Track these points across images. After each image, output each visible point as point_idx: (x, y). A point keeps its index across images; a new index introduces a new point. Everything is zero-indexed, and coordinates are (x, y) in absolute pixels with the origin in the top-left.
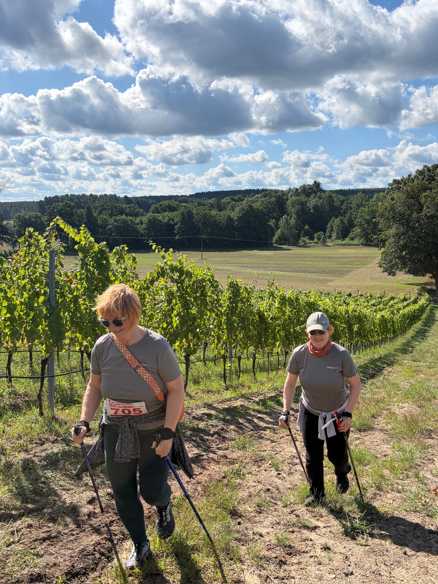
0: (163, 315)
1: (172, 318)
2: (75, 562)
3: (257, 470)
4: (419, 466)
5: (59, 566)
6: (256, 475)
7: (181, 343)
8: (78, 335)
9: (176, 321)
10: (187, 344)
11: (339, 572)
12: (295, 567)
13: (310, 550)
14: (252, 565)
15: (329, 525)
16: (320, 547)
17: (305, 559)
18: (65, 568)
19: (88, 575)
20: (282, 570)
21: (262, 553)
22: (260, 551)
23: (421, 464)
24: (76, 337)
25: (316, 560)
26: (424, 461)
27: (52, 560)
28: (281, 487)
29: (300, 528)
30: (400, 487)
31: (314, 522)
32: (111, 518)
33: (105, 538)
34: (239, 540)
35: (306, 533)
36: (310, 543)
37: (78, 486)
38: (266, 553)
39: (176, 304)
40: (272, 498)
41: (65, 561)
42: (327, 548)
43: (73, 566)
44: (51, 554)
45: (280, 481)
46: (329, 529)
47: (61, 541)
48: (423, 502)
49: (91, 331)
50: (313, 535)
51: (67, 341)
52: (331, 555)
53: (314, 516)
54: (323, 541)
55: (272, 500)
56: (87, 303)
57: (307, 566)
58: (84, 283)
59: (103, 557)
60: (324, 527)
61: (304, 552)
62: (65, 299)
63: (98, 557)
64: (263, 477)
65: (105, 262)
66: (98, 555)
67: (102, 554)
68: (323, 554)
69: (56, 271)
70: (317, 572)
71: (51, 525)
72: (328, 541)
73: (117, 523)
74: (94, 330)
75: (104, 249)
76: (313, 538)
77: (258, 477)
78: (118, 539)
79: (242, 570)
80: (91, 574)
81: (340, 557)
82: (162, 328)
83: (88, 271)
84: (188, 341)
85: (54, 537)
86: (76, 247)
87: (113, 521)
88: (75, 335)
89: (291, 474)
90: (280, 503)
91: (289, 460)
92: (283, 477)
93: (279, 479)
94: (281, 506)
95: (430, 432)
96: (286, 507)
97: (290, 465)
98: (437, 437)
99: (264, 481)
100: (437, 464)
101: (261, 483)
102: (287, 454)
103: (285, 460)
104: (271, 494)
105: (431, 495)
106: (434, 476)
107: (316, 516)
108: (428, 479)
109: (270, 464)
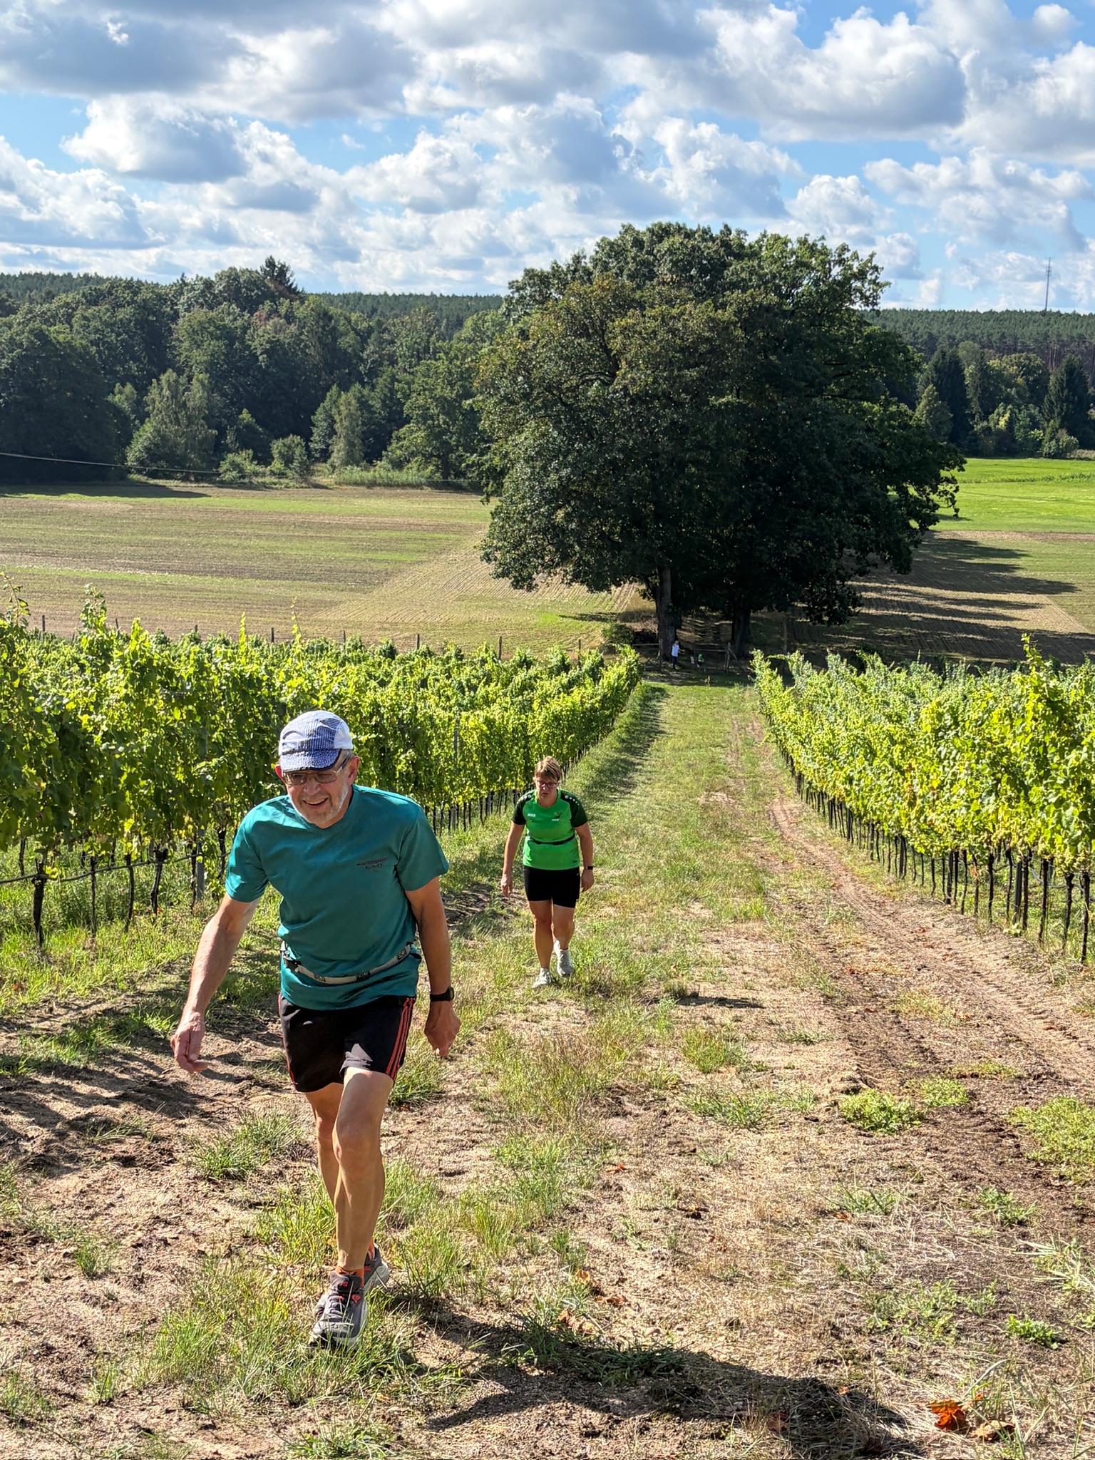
3: (16, 1280)
4: (575, 1210)
6: (11, 1300)
23: (582, 1205)
26: (590, 1194)
28: (97, 1334)
30: (506, 1290)
40: (62, 1375)
45: (97, 1310)
48: (573, 1332)
53: (206, 1427)
64: (34, 1304)
77: (15, 1305)
89: (139, 1282)
90: (89, 1393)
91: (139, 1234)
92: (110, 1297)
93: (95, 1305)
94: (90, 1401)
95: (617, 1093)
96: (109, 1403)
97: (141, 1250)
98: (638, 1110)
99: (34, 1320)
100: (628, 1199)
101: (24, 1326)
102: (133, 1211)
103: (125, 1235)
104: (61, 1360)
105: (600, 1307)
106: (616, 1241)
107: (213, 1427)
108: (598, 1251)
109: (66, 1255)
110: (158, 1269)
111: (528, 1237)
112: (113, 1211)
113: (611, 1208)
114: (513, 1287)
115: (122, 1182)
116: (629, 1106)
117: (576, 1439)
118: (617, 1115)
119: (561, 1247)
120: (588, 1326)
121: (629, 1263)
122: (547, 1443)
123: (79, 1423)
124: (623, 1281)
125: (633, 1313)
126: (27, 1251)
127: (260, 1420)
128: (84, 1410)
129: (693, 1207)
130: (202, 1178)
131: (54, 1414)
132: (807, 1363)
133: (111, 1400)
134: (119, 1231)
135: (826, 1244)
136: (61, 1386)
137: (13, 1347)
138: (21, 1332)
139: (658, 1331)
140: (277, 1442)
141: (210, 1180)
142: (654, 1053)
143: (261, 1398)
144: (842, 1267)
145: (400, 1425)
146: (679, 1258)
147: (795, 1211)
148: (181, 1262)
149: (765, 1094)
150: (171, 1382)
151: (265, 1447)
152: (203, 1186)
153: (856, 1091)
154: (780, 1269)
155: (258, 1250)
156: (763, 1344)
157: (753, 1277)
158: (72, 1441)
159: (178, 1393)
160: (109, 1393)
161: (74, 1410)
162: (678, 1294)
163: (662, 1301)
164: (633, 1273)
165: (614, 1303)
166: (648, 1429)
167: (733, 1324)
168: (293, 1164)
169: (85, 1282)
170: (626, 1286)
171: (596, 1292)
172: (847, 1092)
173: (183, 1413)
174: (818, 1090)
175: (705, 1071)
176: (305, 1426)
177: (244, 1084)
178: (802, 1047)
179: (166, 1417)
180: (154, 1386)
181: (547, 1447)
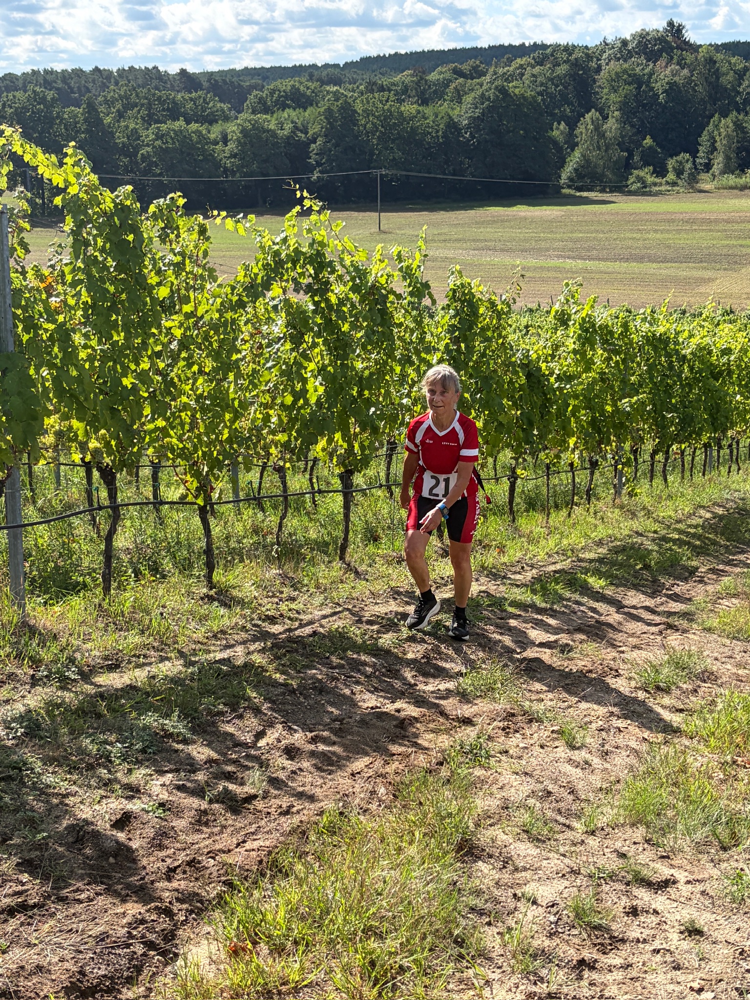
0: (282, 373)
1: (305, 381)
2: (86, 964)
3: (521, 745)
5: (49, 972)
6: (520, 758)
7: (330, 441)
8: (75, 424)
9: (316, 389)
10: (345, 445)
11: (723, 985)
12: (618, 975)
13: (654, 936)
14: (513, 972)
15: (700, 877)
16: (678, 928)
17: (640, 957)
18: (63, 977)
19: (120, 992)
20: (585, 983)
21: (536, 943)
22: (532, 937)
24: (70, 428)
25: (668, 958)
27: (31, 957)
28: (580, 786)
29: (628, 884)
31: (664, 871)
32: (169, 861)
33: (157, 908)
34: (481, 913)
35: (643, 896)
36: (653, 920)
37: (89, 786)
38: (547, 943)
39: (315, 345)
40: (559, 812)
41: (62, 960)
42: (693, 932)
43: (82, 973)
44: (29, 945)
45: (578, 770)
46: (700, 887)
47: (53, 915)
49: (107, 413)
50: (659, 902)
51: (49, 439)
52: (706, 946)
53: (663, 857)
54: (686, 914)
55: (559, 818)
56: (94, 343)
57: (646, 972)
58: (84, 292)
59: (152, 953)
60: (688, 882)
61: (638, 941)
62: (36, 335)
63: (140, 952)
64: (536, 762)
65: (131, 238)
66: (139, 949)
67: (150, 945)
68: (685, 945)
69: (12, 263)
70: (670, 987)
71: (25, 877)
72: (695, 915)
73: (185, 872)
74: (114, 412)
75: (128, 203)
76: (659, 908)
77: (524, 762)
78: (187, 910)
79: (488, 983)
80: (124, 990)
81: (726, 951)
82: (282, 405)
83: (91, 261)
84: (346, 437)
85: (35, 906)
86: (58, 201)
87: (176, 868)
88: (67, 423)
89: (605, 754)
90: (578, 825)
91: (601, 723)
92: (586, 763)
93: (577, 767)
94: (580, 831)
96: (593, 833)
97: (604, 733)
99: (537, 772)
101: (531, 776)
102: (595, 706)
103: (591, 722)
104: (557, 802)
107: (668, 857)
109: (553, 732)
110: (617, 748)
112: (581, 706)
115: (585, 686)
123: (575, 844)
126: (526, 726)
127: (700, 856)
128: (578, 836)
130: (640, 688)
131: (557, 836)
133: (594, 831)
134: (587, 719)
136: (562, 820)
137: (526, 789)
138: (529, 779)
140: (715, 872)
141: (646, 691)
148: (633, 744)
150: (634, 824)
151: (707, 876)
152: (642, 694)
159: (641, 832)
160: (592, 826)
161: (569, 834)
168: (703, 684)
169: (568, 751)
173: (646, 846)
176: (734, 864)
177: (662, 627)
179: (634, 847)
180: (622, 825)
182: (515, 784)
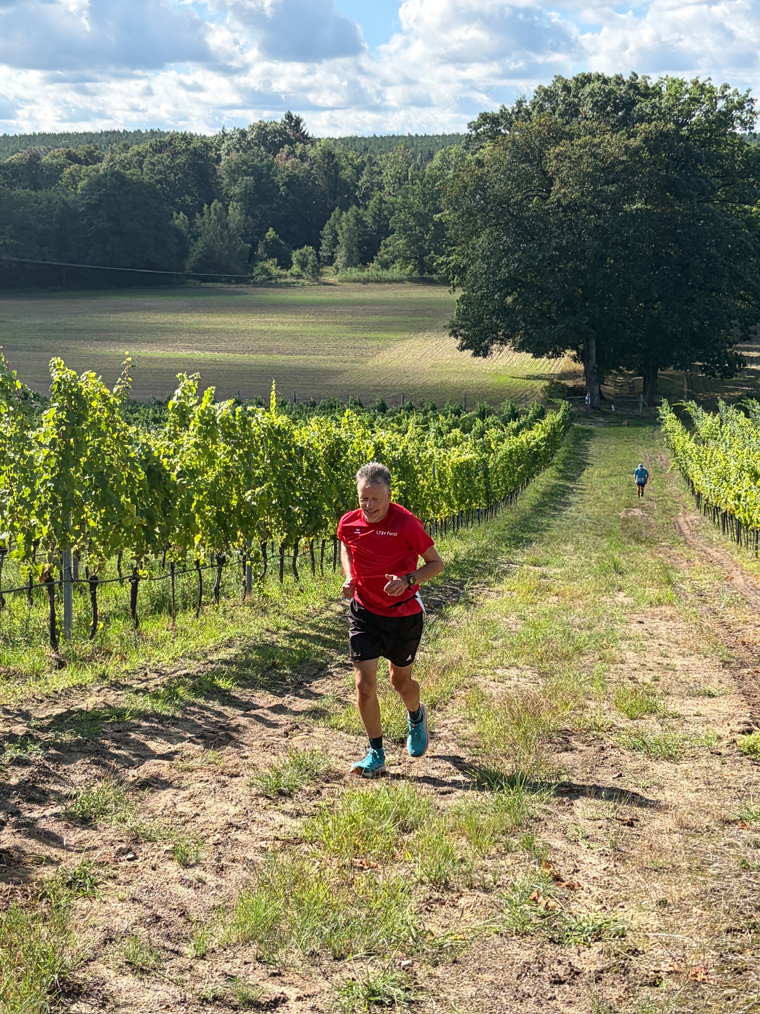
4: (538, 820)
6: (129, 883)
23: (543, 816)
26: (549, 808)
28: (192, 907)
29: (235, 1008)
30: (489, 877)
31: (273, 989)
40: (168, 937)
45: (191, 890)
46: (310, 1003)
48: (541, 908)
53: (274, 975)
60: (299, 999)
77: (132, 887)
89: (220, 870)
90: (188, 950)
91: (218, 836)
92: (200, 880)
93: (189, 887)
94: (189, 956)
95: (566, 733)
96: (203, 957)
97: (220, 847)
98: (582, 747)
99: (146, 897)
100: (578, 812)
101: (139, 902)
102: (213, 819)
103: (208, 836)
104: (167, 926)
105: (560, 890)
106: (569, 841)
107: (279, 974)
108: (556, 850)
109: (167, 851)
110: (233, 862)
111: (504, 839)
112: (199, 820)
113: (565, 818)
114: (494, 874)
115: (204, 798)
116: (575, 743)
117: (547, 986)
118: (566, 750)
119: (529, 846)
120: (552, 904)
121: (581, 858)
122: (525, 988)
123: (182, 972)
124: (577, 871)
125: (586, 895)
127: (313, 970)
128: (186, 962)
129: (628, 818)
130: (261, 795)
131: (164, 965)
132: (720, 932)
133: (204, 955)
134: (203, 833)
135: (731, 845)
136: (168, 944)
137: (133, 917)
138: (137, 906)
139: (604, 908)
140: (326, 985)
141: (267, 797)
142: (592, 704)
143: (313, 954)
144: (744, 862)
145: (416, 975)
146: (619, 855)
147: (706, 821)
148: (250, 855)
149: (680, 735)
150: (247, 941)
151: (318, 990)
152: (263, 801)
153: (750, 732)
154: (696, 863)
155: (305, 847)
156: (685, 917)
157: (675, 869)
158: (179, 983)
159: (253, 949)
160: (202, 950)
161: (178, 961)
162: (619, 881)
163: (608, 886)
164: (583, 867)
165: (571, 887)
166: (601, 979)
167: (663, 903)
168: (328, 785)
169: (181, 870)
170: (580, 875)
171: (558, 879)
172: (743, 733)
173: (257, 964)
174: (720, 731)
175: (633, 718)
176: (346, 974)
177: (288, 727)
178: (707, 700)
179: (244, 967)
180: (235, 945)
181: (525, 990)
182: (121, 912)
